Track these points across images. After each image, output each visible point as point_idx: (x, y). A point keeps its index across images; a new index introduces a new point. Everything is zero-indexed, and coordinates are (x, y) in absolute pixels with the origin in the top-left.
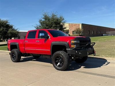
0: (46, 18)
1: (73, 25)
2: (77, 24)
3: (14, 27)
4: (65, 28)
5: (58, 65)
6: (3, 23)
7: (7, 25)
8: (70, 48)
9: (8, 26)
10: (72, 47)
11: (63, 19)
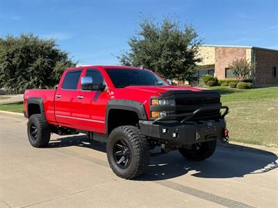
0: (149, 33)
1: (227, 50)
2: (238, 49)
4: (199, 60)
5: (119, 163)
6: (42, 47)
7: (53, 51)
8: (147, 120)
9: (57, 54)
10: (153, 116)
11: (195, 36)
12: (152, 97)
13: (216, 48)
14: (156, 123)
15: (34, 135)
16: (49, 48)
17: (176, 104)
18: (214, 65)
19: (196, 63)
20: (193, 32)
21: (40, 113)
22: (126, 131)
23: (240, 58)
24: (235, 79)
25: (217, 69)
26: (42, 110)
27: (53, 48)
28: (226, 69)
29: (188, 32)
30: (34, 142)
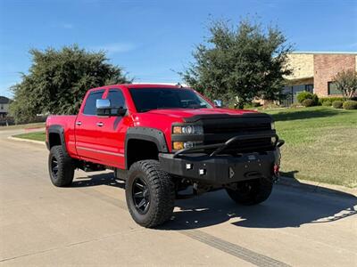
1: (330, 58)
2: (345, 56)
3: (123, 73)
5: (139, 206)
8: (169, 153)
9: (107, 70)
10: (175, 147)
11: (282, 40)
12: (173, 124)
13: (315, 56)
14: (177, 156)
15: (55, 172)
16: (98, 63)
17: (205, 132)
18: (312, 79)
19: (284, 76)
20: (279, 36)
21: (60, 144)
22: (144, 167)
23: (347, 68)
24: (341, 97)
25: (316, 84)
26: (62, 140)
27: (103, 63)
28: (329, 83)
29: (273, 36)
30: (56, 180)
